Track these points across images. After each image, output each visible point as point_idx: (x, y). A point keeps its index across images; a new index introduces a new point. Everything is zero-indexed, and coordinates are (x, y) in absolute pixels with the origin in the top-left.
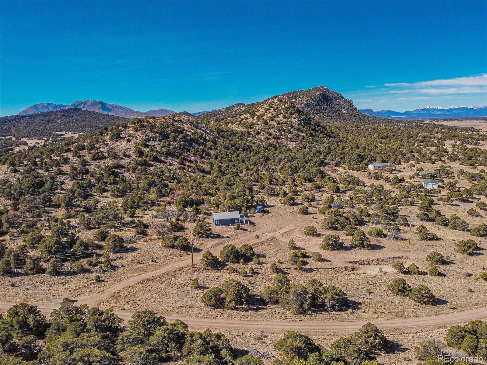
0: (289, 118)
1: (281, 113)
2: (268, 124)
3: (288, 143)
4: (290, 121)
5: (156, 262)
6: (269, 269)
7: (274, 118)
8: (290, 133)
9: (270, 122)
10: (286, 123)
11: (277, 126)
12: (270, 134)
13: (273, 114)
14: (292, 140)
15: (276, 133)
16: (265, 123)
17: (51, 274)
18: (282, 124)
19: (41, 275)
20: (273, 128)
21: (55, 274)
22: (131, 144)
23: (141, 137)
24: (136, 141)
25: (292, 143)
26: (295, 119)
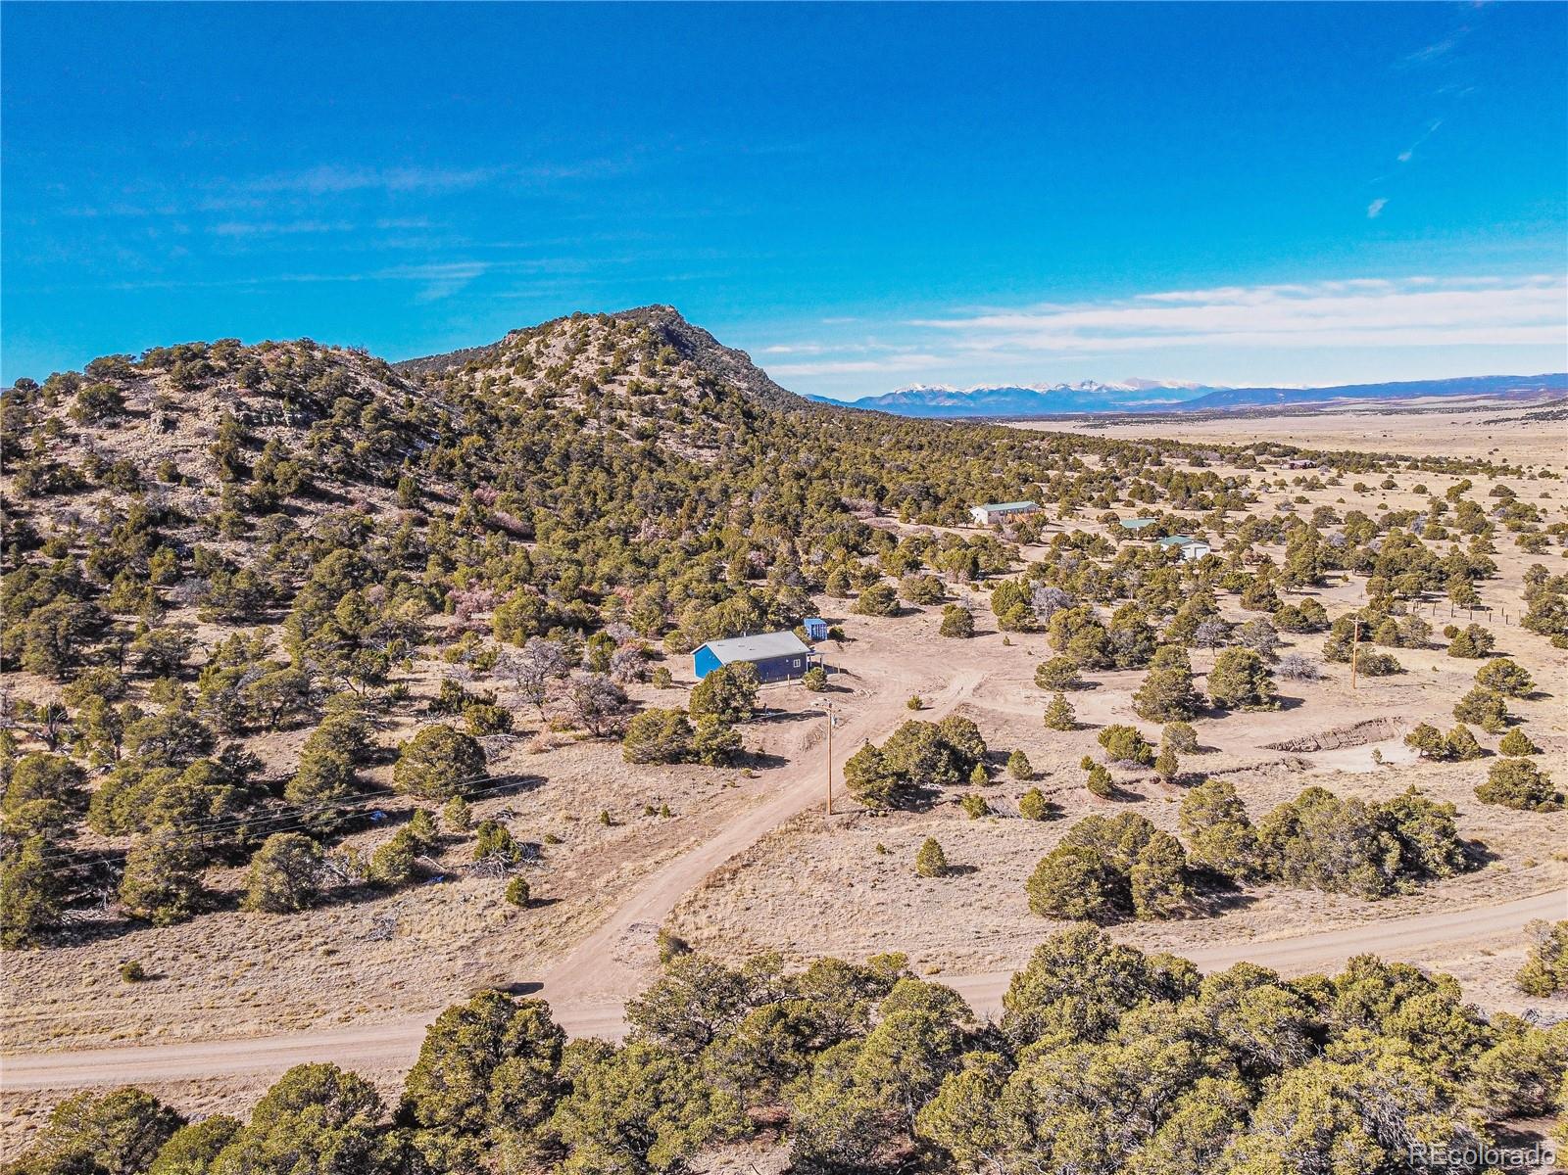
0: (664, 376)
1: (631, 361)
2: (602, 395)
3: (690, 451)
4: (672, 386)
5: (667, 813)
6: (1079, 791)
7: (615, 374)
8: (684, 421)
9: (606, 388)
10: (660, 392)
11: (634, 399)
12: (621, 426)
13: (603, 363)
14: (700, 443)
15: (639, 422)
16: (591, 389)
17: (276, 905)
18: (648, 393)
19: (225, 920)
20: (621, 406)
21: (296, 904)
22: (184, 437)
23: (216, 409)
24: (200, 424)
25: (701, 452)
26: (683, 378)
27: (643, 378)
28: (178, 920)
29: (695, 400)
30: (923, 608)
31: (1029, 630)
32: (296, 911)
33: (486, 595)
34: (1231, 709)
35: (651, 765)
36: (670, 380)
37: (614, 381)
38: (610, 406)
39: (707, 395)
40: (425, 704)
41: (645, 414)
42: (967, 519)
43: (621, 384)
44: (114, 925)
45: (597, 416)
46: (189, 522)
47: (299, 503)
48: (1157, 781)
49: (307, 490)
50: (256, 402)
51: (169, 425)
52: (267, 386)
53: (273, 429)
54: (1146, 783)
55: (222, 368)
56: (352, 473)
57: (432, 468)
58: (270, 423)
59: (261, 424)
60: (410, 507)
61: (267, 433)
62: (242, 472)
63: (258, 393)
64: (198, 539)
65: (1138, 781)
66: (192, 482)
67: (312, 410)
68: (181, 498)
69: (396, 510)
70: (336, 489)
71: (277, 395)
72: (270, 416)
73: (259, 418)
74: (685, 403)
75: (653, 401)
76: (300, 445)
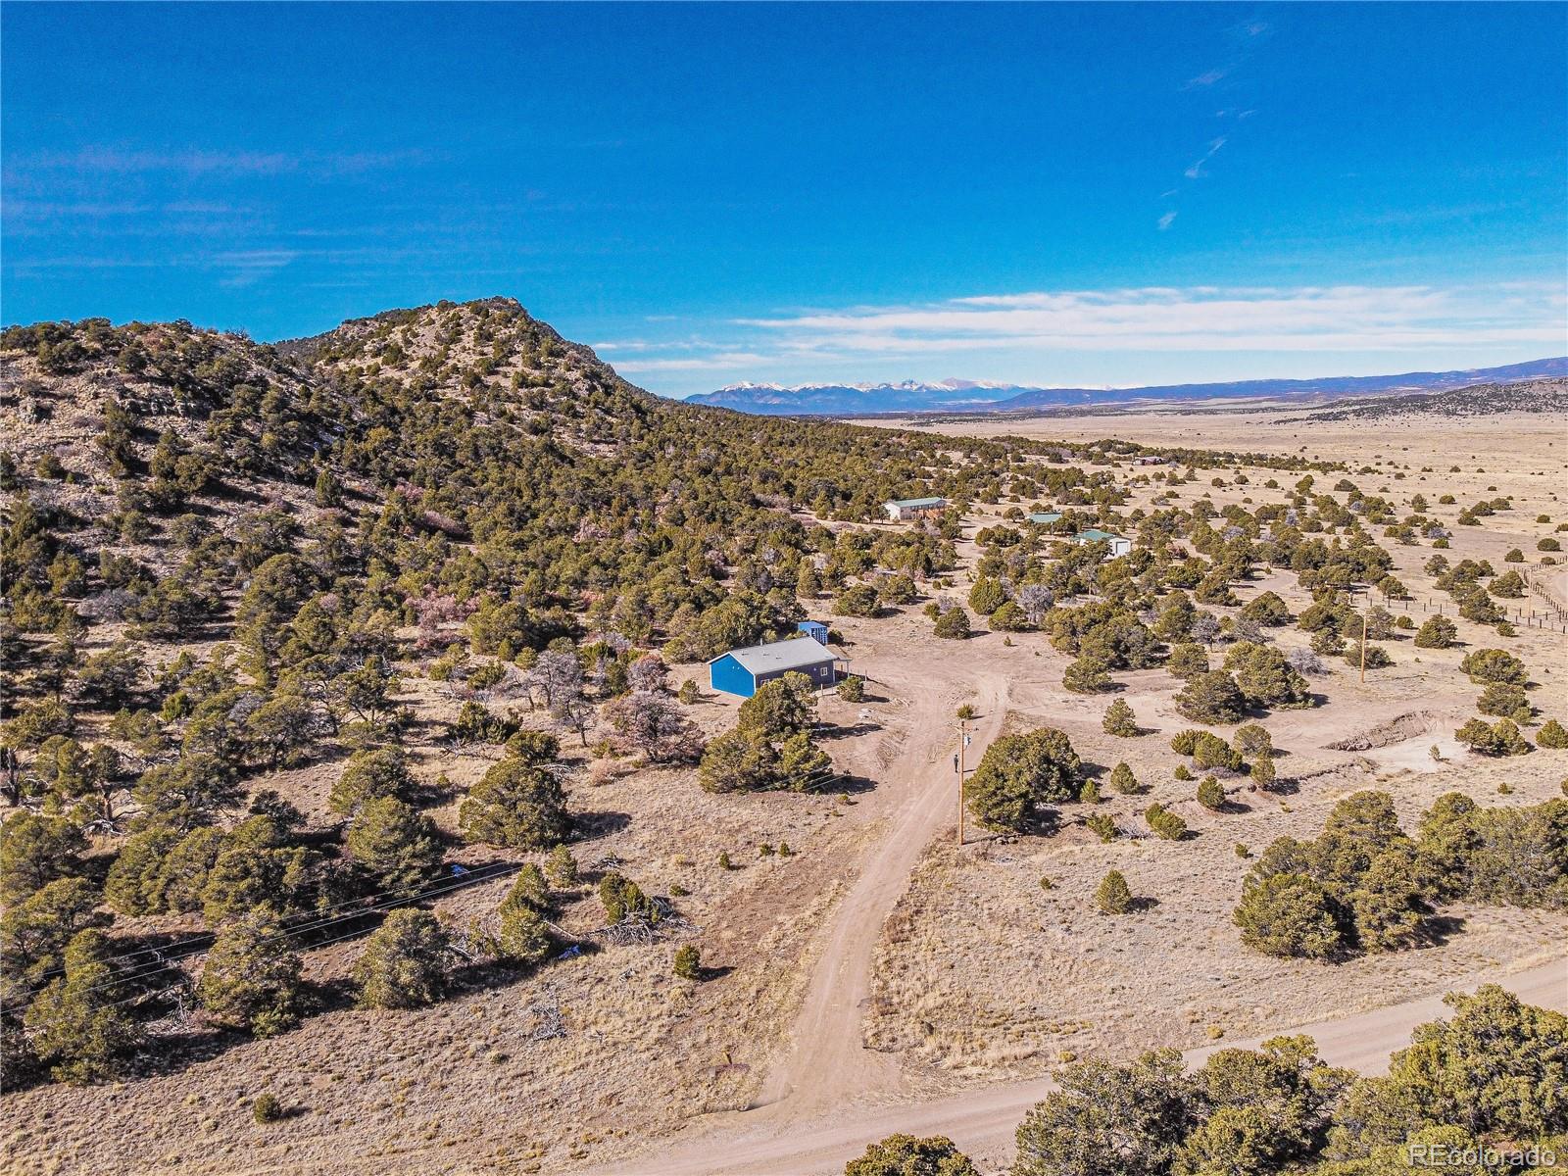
0: (549, 369)
1: (513, 352)
2: (488, 387)
3: (586, 446)
4: (560, 378)
5: (786, 851)
6: (1189, 803)
7: (498, 365)
8: (576, 415)
9: (490, 380)
10: (546, 384)
11: (522, 392)
12: (512, 419)
13: (482, 354)
14: (596, 438)
15: (530, 416)
16: (475, 381)
17: (405, 1000)
18: (534, 385)
19: (341, 1021)
20: (509, 399)
21: (427, 997)
22: (62, 427)
23: (96, 396)
24: (79, 413)
25: (598, 447)
26: (569, 370)
27: (527, 370)
28: (284, 1028)
29: (584, 393)
30: (901, 607)
31: (1021, 629)
32: (427, 1004)
33: (447, 602)
34: (1267, 707)
35: (734, 794)
36: (557, 372)
37: (497, 373)
38: (496, 398)
39: (595, 388)
40: (441, 731)
41: (534, 407)
42: (883, 515)
43: (505, 376)
44: (200, 1040)
45: (485, 409)
46: (84, 524)
47: (207, 502)
48: (1254, 789)
49: (214, 487)
50: (143, 389)
51: (43, 414)
52: (152, 371)
53: (163, 419)
54: (1245, 792)
55: (97, 350)
56: (262, 468)
57: (345, 463)
58: (161, 413)
59: (150, 413)
60: (331, 506)
61: (160, 424)
62: (136, 468)
63: (142, 379)
64: (97, 544)
65: (1238, 790)
66: (79, 478)
67: (206, 401)
68: (69, 496)
69: (314, 509)
70: (245, 486)
71: (166, 381)
72: (160, 405)
73: (147, 406)
74: (576, 397)
75: (543, 393)
76: (198, 438)
